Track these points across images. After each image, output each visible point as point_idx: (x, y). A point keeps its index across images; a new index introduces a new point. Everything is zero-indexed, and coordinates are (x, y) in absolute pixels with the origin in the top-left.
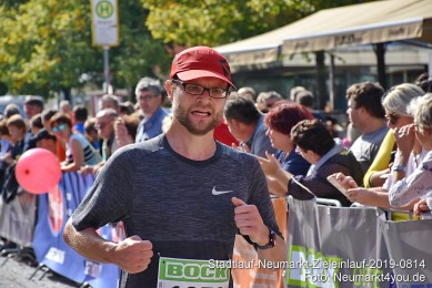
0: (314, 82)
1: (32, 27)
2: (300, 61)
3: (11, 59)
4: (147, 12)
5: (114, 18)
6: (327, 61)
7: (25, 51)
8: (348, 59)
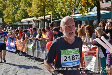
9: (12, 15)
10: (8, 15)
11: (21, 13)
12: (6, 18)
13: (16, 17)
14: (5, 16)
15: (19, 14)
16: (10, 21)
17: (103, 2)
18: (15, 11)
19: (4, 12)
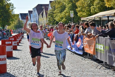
0: (99, 22)
1: (63, 15)
2: (98, 19)
3: (60, 19)
4: (78, 13)
5: (73, 14)
6: (101, 19)
7: (62, 18)
8: (104, 19)
9: (87, 8)
10: (83, 7)
11: (98, 4)
12: (79, 11)
13: (91, 10)
14: (79, 9)
15: (96, 6)
16: (84, 16)
18: (91, 2)
19: (78, 4)
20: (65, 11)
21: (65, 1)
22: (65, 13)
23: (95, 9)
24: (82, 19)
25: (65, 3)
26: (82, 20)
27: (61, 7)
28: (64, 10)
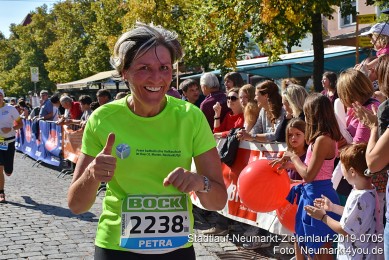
1: (13, 76)
2: (94, 87)
3: (7, 86)
4: (48, 73)
7: (11, 84)
9: (70, 61)
10: (61, 59)
11: (95, 54)
12: (52, 68)
13: (80, 66)
14: (51, 63)
15: (91, 58)
16: (64, 79)
17: (331, 17)
19: (49, 52)
20: (19, 67)
21: (17, 44)
22: (19, 72)
23: (88, 65)
24: (59, 86)
25: (17, 49)
26: (58, 88)
27: (8, 57)
28: (15, 65)
